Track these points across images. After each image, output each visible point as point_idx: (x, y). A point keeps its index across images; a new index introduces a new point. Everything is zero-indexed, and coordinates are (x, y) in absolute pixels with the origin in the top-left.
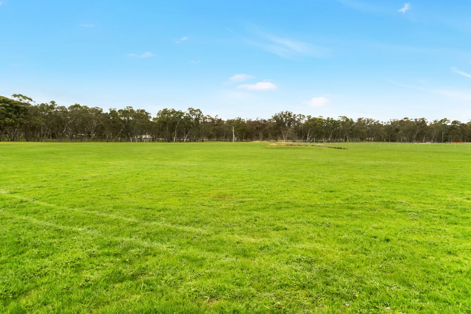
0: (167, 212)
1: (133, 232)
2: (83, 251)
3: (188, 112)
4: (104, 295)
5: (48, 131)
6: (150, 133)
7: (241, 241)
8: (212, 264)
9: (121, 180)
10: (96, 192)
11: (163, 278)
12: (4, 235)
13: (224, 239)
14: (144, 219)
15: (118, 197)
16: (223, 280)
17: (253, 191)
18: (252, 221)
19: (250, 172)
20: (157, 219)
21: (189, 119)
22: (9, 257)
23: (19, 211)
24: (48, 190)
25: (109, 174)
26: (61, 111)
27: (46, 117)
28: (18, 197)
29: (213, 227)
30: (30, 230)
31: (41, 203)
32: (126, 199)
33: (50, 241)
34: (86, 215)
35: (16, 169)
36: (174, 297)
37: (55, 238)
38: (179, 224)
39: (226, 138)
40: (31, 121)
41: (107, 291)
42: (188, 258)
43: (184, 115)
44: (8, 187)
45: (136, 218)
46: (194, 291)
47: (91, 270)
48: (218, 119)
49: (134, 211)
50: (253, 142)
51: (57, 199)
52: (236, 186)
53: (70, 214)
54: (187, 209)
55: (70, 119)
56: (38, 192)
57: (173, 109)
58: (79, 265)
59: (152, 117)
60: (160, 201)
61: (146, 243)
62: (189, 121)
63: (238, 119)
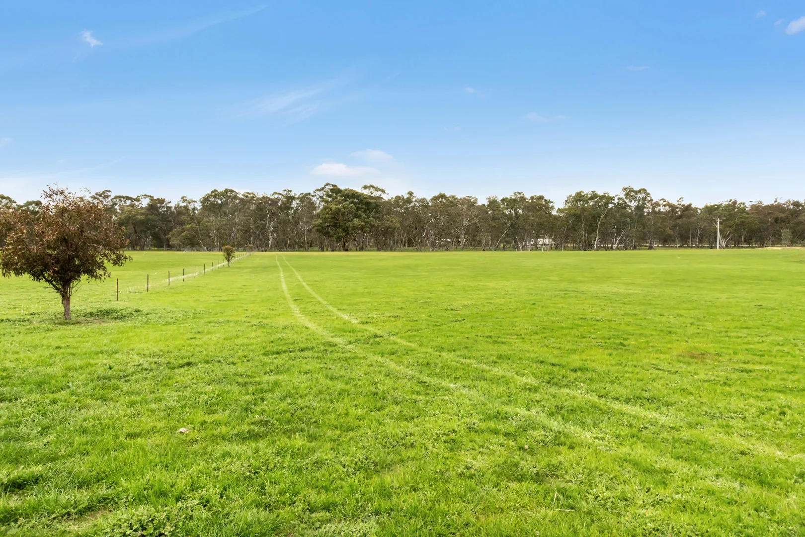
0: (589, 375)
1: (532, 402)
2: (459, 420)
3: (622, 195)
4: (494, 497)
5: (403, 236)
6: (552, 236)
7: (749, 451)
8: (686, 485)
9: (506, 312)
10: (471, 330)
11: (591, 491)
12: (359, 380)
13: (710, 440)
14: (549, 382)
15: (504, 340)
16: (714, 522)
17: (770, 351)
18: (773, 412)
19: (761, 310)
20: (571, 384)
21: (625, 208)
22: (367, 412)
23: (373, 350)
24: (406, 322)
25: (488, 303)
26: (420, 206)
27: (401, 215)
28: (371, 329)
29: (682, 413)
30: (388, 378)
31: (399, 340)
32: (517, 345)
33: (414, 397)
34: (458, 365)
35: (366, 290)
36: (615, 530)
37: (420, 394)
38: (613, 398)
39: (700, 241)
40: (383, 222)
41: (498, 490)
42: (635, 464)
43: (613, 202)
44: (358, 314)
45: (535, 378)
46: (654, 529)
47: (473, 452)
48: (683, 205)
49: (531, 367)
50: (765, 248)
51: (418, 336)
52: (729, 337)
53: (437, 361)
54: (626, 372)
55: (432, 216)
56: (394, 323)
57: (593, 192)
58: (454, 441)
59: (556, 207)
60: (575, 353)
61: (555, 423)
62: (623, 211)
63: (730, 203)
